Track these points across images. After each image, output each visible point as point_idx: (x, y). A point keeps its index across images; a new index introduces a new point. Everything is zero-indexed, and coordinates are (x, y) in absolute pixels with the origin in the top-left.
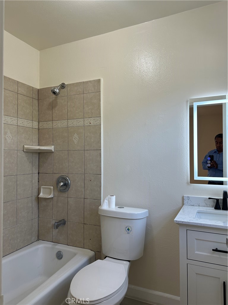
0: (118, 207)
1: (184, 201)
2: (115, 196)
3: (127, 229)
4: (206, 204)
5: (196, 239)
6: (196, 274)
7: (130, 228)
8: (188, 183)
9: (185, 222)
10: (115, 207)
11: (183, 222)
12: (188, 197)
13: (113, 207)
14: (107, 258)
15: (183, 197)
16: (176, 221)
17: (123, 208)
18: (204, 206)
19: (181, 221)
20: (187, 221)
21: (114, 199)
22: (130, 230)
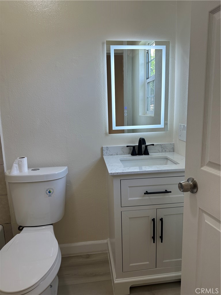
0: (32, 170)
1: (104, 151)
2: (26, 158)
3: (48, 192)
4: (123, 152)
5: (129, 187)
6: (129, 218)
7: (51, 190)
8: (106, 134)
9: (120, 173)
10: (28, 170)
11: (117, 173)
12: (107, 147)
13: (26, 171)
14: (24, 229)
15: (102, 148)
16: (111, 173)
17: (39, 169)
18: (122, 154)
19: (115, 173)
20: (122, 172)
21: (25, 160)
22: (52, 192)
